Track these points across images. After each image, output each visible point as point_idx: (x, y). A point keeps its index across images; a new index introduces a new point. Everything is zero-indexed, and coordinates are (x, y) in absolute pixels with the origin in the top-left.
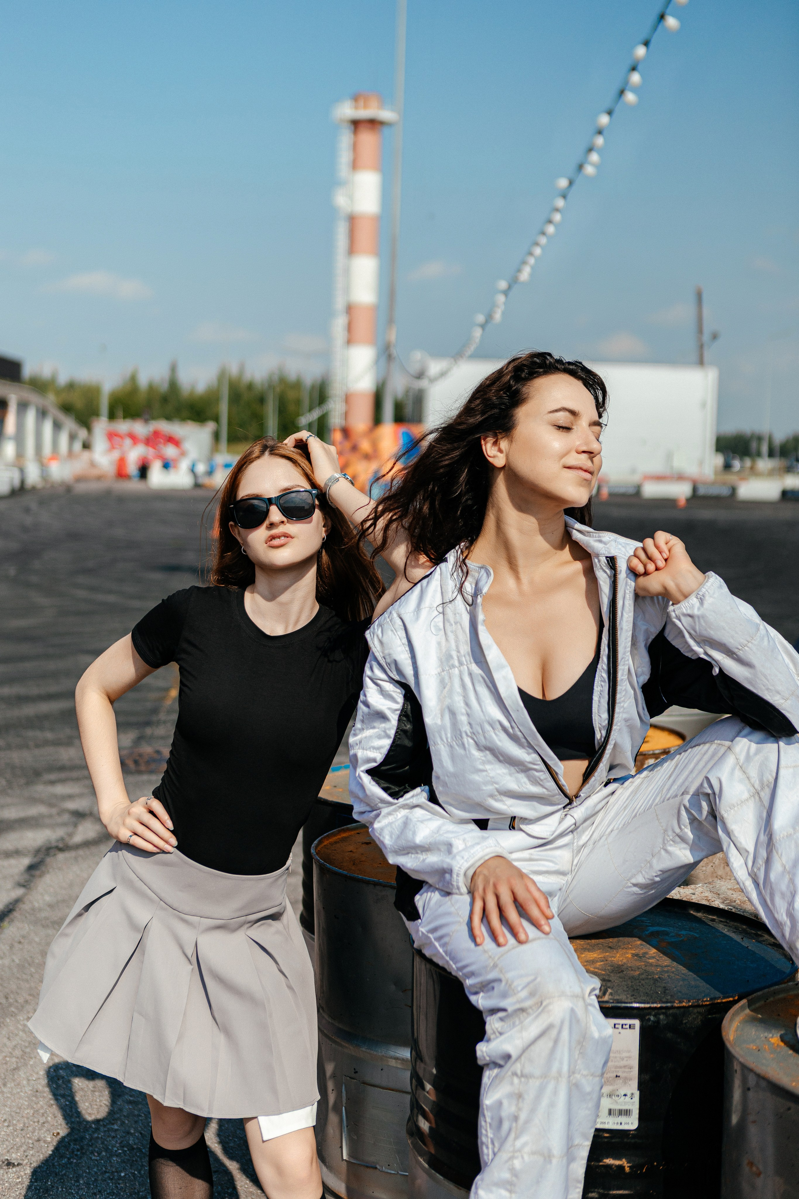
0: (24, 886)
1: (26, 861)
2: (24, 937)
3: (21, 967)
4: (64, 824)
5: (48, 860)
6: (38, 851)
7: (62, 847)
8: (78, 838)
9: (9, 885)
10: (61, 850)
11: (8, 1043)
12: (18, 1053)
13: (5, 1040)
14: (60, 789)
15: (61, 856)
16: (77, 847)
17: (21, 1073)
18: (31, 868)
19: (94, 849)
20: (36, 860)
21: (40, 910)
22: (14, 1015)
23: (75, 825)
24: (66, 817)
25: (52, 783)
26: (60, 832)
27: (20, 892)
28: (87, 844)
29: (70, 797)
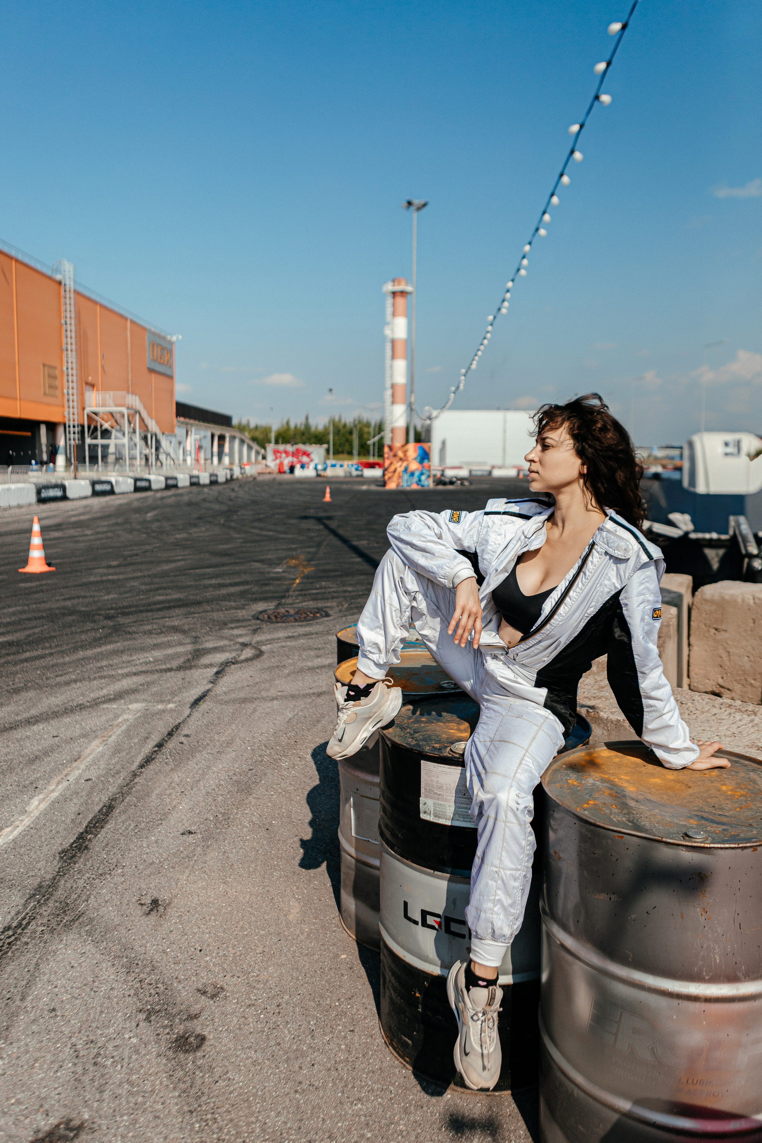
0: (212, 683)
1: (215, 670)
2: (210, 710)
3: (207, 726)
4: (236, 650)
5: (226, 669)
6: (222, 664)
7: (234, 662)
8: (242, 657)
9: (205, 682)
10: (233, 663)
11: (196, 767)
12: (200, 772)
13: (195, 765)
14: (236, 632)
15: (233, 666)
16: (242, 662)
17: (201, 783)
18: (217, 673)
19: (250, 663)
20: (221, 669)
21: (220, 695)
22: (200, 751)
23: (242, 651)
24: (238, 646)
25: (232, 628)
26: (234, 654)
27: (211, 685)
28: (247, 660)
29: (241, 636)
